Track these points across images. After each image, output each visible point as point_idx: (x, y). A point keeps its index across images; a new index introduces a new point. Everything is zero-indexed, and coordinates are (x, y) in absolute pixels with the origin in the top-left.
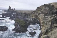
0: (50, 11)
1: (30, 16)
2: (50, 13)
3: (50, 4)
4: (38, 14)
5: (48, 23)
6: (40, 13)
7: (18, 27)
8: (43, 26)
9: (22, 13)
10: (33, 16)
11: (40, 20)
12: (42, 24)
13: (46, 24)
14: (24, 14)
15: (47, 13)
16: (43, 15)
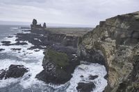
0: (133, 33)
1: (80, 42)
2: (131, 37)
3: (131, 15)
4: (102, 40)
5: (126, 64)
6: (107, 36)
7: (50, 69)
8: (114, 70)
9: (62, 35)
10: (89, 44)
11: (107, 54)
12: (110, 65)
13: (122, 65)
14: (68, 37)
15: (126, 38)
16: (114, 41)
